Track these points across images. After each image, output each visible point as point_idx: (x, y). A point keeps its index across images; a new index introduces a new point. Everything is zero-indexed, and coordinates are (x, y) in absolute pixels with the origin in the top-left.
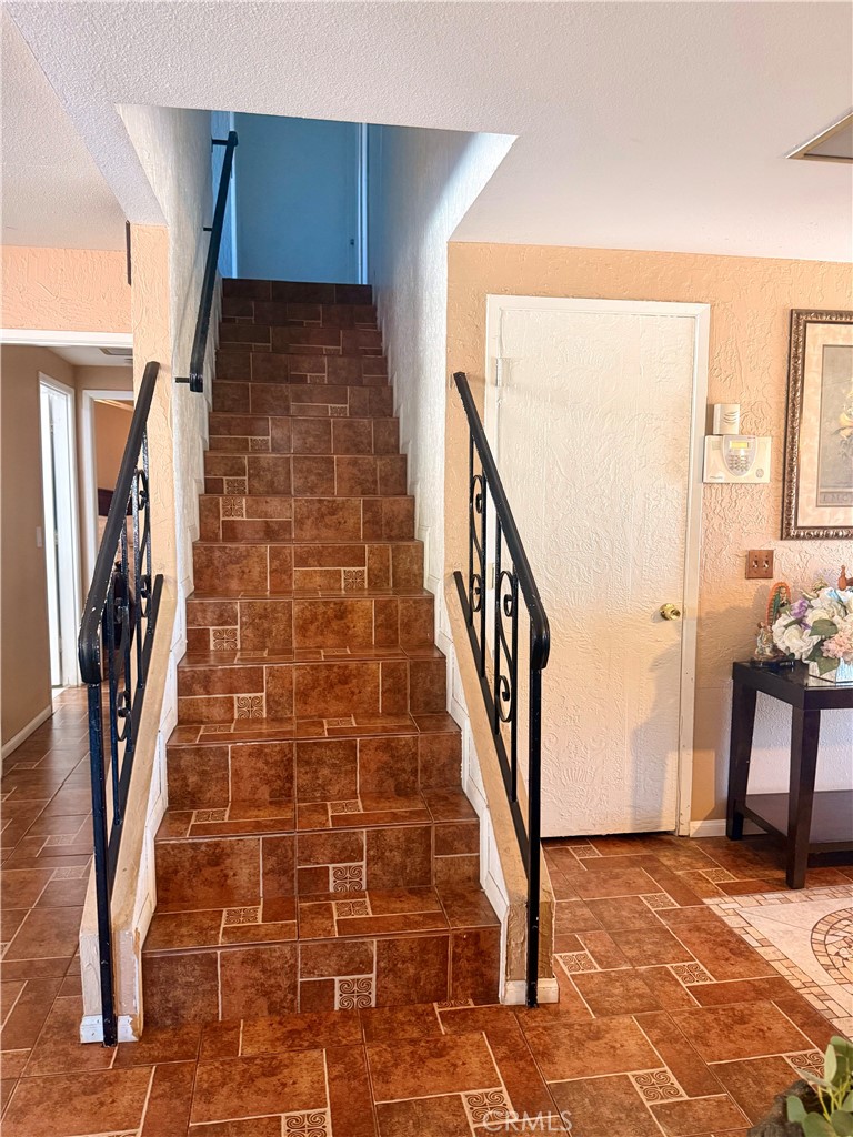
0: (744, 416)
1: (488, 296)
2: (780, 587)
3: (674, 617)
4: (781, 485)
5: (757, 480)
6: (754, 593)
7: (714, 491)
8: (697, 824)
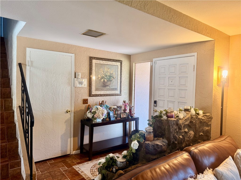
0: (82, 75)
1: (27, 48)
2: (89, 105)
3: (69, 112)
4: (89, 87)
5: (84, 86)
6: (84, 107)
7: (76, 88)
8: (74, 152)
